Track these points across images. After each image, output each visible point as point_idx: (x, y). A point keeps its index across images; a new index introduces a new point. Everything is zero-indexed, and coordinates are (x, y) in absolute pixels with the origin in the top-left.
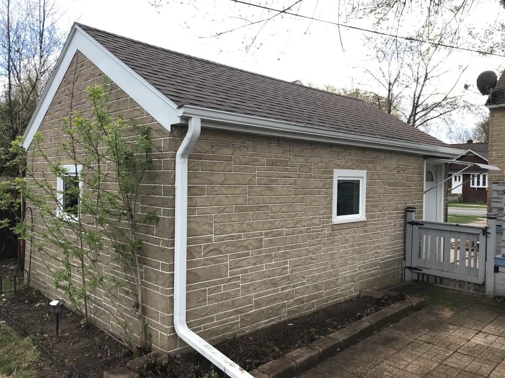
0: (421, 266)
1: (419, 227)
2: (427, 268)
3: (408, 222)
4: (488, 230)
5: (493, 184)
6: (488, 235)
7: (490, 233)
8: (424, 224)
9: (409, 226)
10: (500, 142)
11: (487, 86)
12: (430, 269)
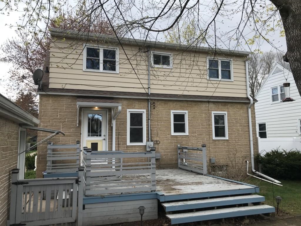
0: (24, 221)
1: (23, 186)
2: (31, 221)
3: (13, 183)
4: (79, 179)
5: (48, 145)
6: (79, 183)
7: (80, 181)
8: (28, 182)
9: (14, 187)
10: (46, 116)
11: (39, 79)
12: (33, 221)
